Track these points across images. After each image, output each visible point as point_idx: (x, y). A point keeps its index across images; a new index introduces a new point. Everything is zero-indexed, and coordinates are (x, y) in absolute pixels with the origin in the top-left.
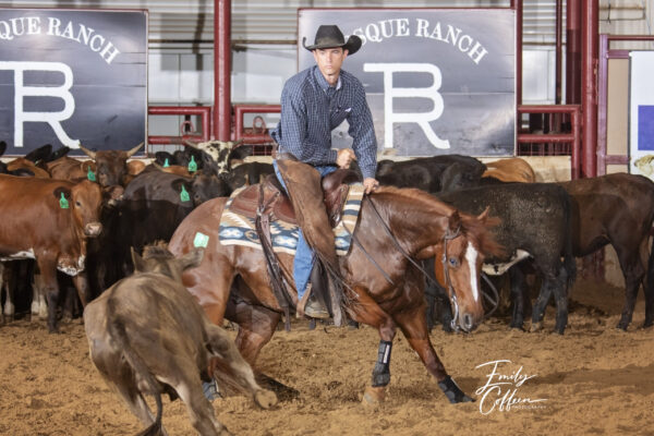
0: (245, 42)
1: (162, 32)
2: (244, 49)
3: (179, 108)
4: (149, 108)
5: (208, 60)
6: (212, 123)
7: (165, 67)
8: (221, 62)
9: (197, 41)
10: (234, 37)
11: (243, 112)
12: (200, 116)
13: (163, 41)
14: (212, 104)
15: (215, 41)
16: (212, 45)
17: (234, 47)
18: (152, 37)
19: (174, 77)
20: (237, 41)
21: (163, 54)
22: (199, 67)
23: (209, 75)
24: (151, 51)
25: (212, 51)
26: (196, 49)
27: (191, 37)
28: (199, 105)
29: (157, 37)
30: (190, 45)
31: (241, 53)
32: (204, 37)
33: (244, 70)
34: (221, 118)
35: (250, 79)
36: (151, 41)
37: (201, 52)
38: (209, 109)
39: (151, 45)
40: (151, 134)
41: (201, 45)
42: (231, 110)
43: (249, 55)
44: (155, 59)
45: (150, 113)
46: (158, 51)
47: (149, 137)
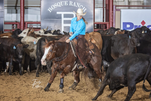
0: (28, 7)
1: (7, 4)
2: (27, 8)
3: (12, 22)
4: (4, 23)
5: (19, 11)
6: (20, 26)
7: (8, 13)
8: (22, 12)
9: (16, 6)
10: (25, 5)
11: (27, 24)
12: (17, 25)
13: (8, 6)
14: (20, 22)
15: (21, 6)
16: (20, 7)
17: (25, 8)
18: (5, 5)
19: (10, 15)
20: (26, 6)
21: (7, 9)
22: (17, 13)
23: (19, 15)
24: (5, 9)
25: (20, 9)
26: (16, 8)
27: (15, 5)
28: (16, 22)
29: (6, 5)
30: (14, 7)
31: (27, 9)
32: (18, 5)
33: (27, 13)
34: (22, 25)
35: (29, 15)
36: (5, 6)
37: (17, 9)
38: (19, 23)
39: (5, 7)
40: (5, 29)
41: (17, 7)
42: (24, 23)
43: (29, 10)
44: (6, 11)
45: (5, 24)
46: (6, 9)
47: (4, 30)
